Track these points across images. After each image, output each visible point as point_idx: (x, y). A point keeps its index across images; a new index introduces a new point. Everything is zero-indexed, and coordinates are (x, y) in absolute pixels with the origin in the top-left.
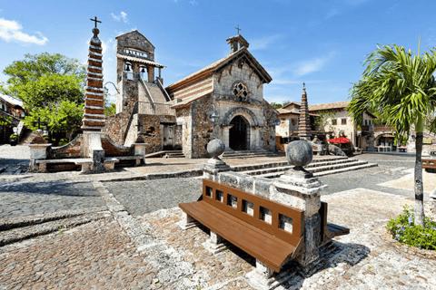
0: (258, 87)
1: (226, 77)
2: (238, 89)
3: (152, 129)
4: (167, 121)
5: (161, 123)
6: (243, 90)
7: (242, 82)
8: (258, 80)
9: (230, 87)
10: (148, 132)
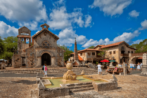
0: (54, 42)
1: (39, 40)
2: (45, 43)
3: (18, 59)
4: (24, 56)
5: (21, 57)
6: (47, 44)
7: (47, 40)
8: (54, 39)
9: (41, 43)
10: (17, 60)
